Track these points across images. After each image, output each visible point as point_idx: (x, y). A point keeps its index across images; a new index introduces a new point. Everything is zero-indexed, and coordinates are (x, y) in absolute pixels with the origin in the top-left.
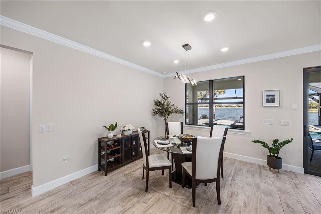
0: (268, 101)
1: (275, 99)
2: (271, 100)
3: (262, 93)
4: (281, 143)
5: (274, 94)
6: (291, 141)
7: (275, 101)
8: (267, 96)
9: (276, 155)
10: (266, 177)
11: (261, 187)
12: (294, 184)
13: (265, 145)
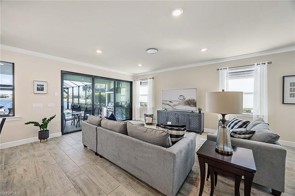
0: (38, 89)
1: (43, 88)
2: (41, 88)
3: (33, 82)
4: (49, 119)
5: (43, 84)
6: (55, 117)
7: (43, 89)
8: (38, 85)
9: (45, 129)
10: (38, 147)
11: (36, 154)
12: (57, 142)
13: (36, 124)
